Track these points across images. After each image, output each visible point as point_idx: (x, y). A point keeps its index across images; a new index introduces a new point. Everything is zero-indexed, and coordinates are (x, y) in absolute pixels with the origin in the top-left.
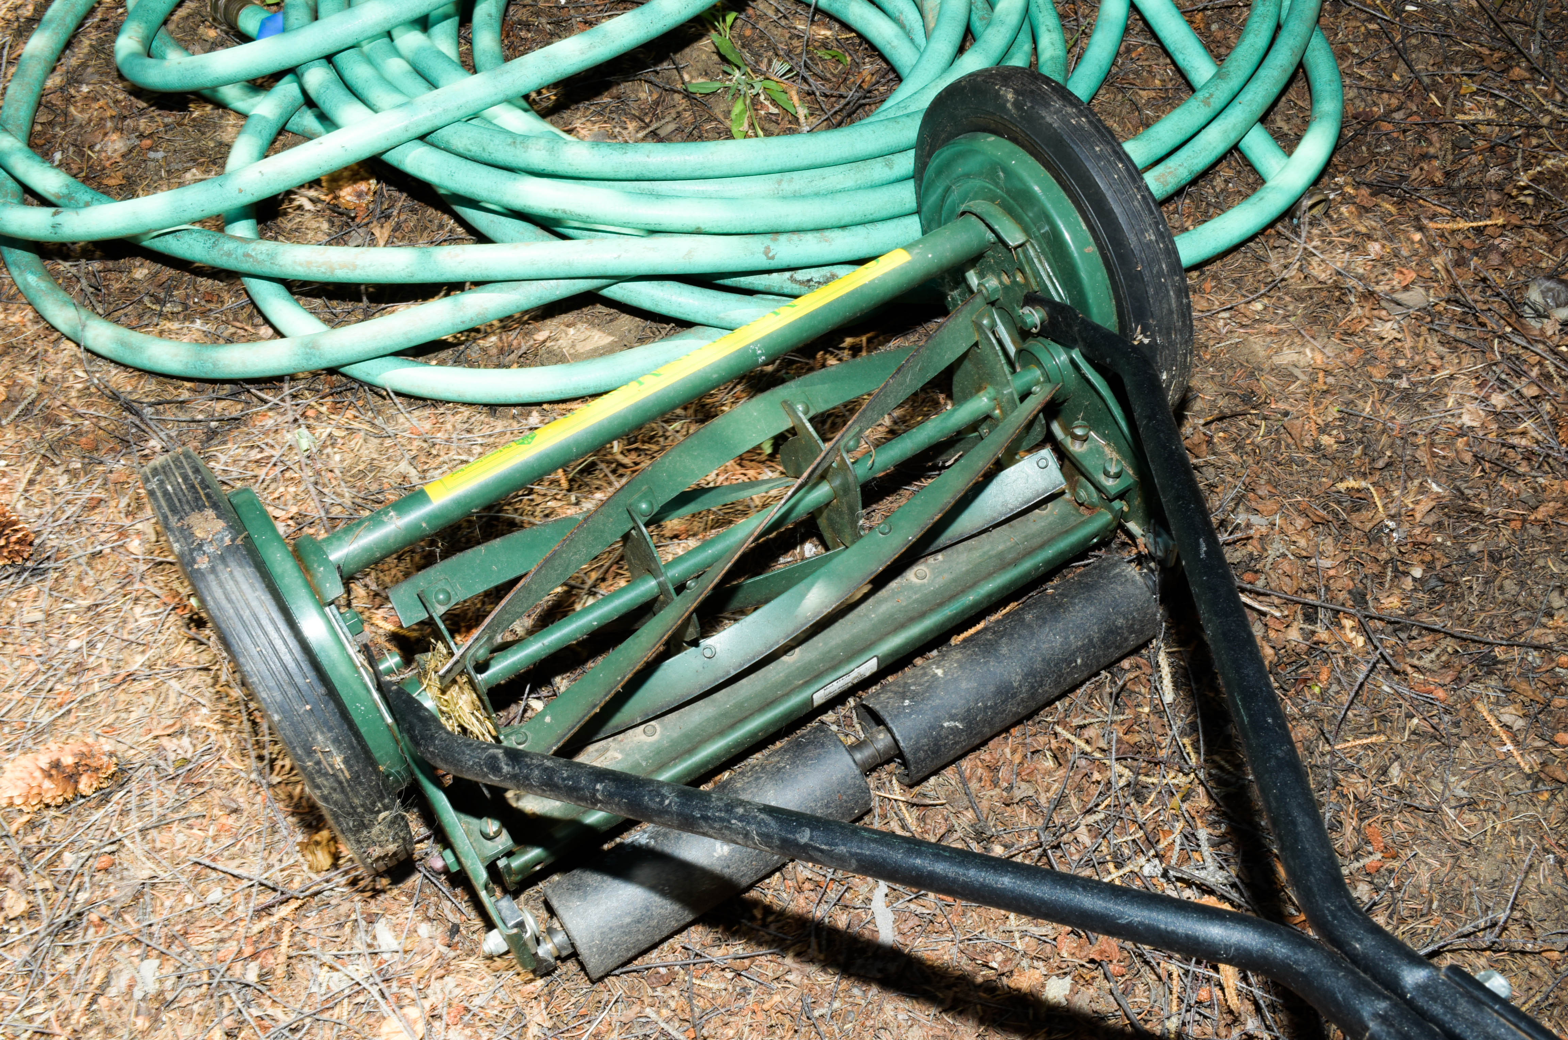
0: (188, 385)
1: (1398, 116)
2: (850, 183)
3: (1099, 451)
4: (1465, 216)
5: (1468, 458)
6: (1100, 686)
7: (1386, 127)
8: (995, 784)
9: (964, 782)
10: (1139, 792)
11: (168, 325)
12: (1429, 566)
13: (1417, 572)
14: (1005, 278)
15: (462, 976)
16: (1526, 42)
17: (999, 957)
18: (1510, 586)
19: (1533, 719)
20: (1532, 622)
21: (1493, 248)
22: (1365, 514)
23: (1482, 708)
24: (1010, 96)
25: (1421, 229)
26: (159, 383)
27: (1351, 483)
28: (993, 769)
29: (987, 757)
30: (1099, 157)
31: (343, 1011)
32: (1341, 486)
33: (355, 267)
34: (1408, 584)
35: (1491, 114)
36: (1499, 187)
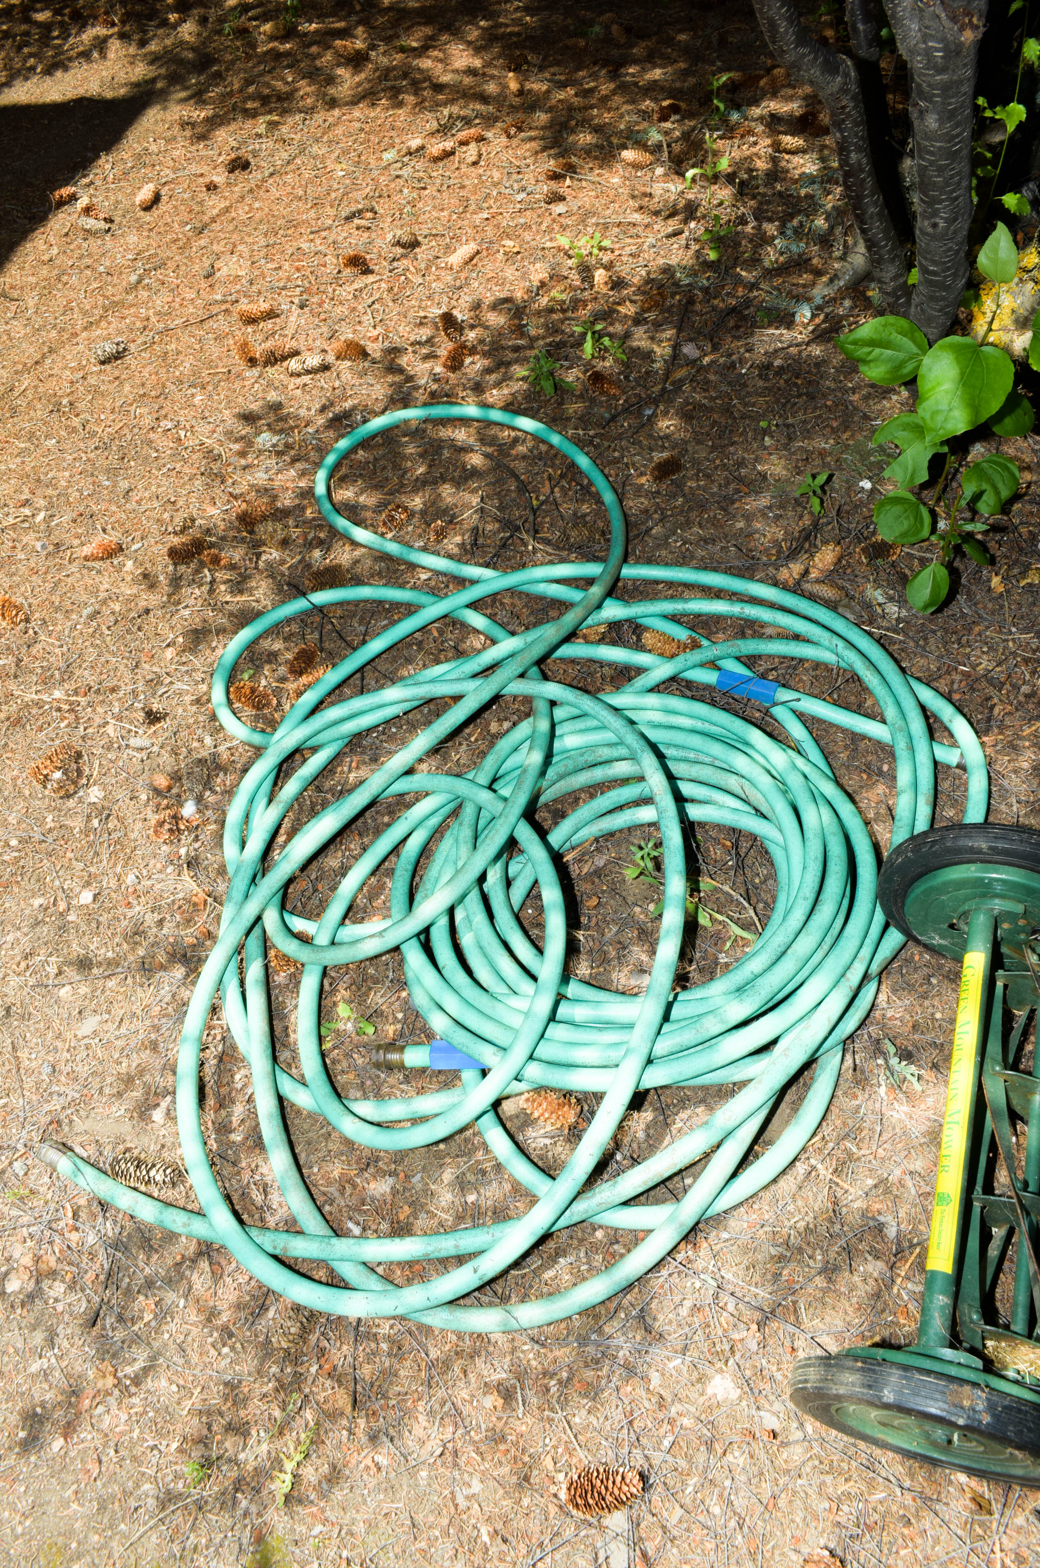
1: (956, 687)
7: (956, 696)
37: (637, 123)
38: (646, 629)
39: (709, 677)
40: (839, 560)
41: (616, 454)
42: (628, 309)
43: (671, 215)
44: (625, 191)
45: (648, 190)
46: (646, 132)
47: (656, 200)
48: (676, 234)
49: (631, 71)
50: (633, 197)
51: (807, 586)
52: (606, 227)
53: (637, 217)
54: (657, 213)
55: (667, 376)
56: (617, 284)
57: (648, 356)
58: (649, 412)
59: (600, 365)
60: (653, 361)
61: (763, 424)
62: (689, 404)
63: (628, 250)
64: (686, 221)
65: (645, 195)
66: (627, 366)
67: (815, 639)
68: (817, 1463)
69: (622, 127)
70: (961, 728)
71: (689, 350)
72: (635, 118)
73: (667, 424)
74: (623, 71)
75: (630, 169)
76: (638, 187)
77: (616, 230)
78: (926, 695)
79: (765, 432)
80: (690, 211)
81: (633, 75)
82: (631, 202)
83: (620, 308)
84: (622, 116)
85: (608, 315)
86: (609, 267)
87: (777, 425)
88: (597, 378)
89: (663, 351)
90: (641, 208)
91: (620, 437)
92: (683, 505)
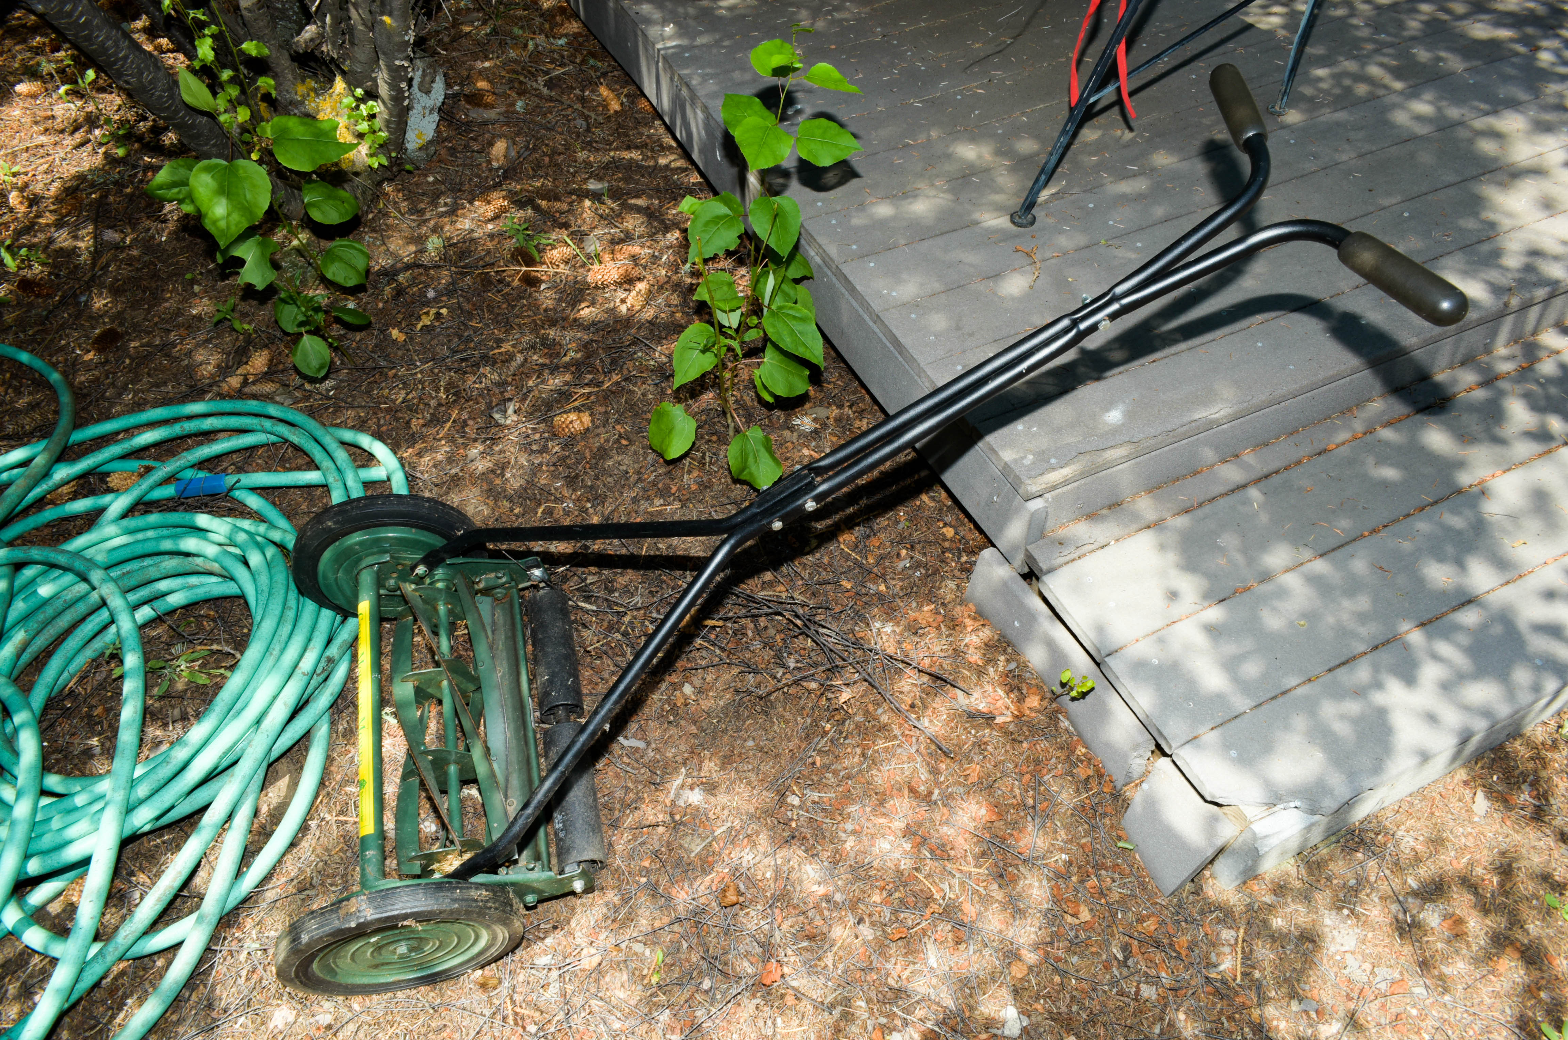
0: (168, 1014)
1: (382, 422)
2: (290, 627)
3: (487, 580)
4: (445, 422)
5: (552, 468)
6: (577, 630)
7: (384, 428)
8: (597, 684)
9: (591, 694)
10: (625, 634)
11: (118, 1020)
12: (589, 500)
13: (589, 505)
14: (395, 575)
15: (578, 928)
16: (377, 364)
17: (666, 706)
18: (610, 480)
19: (662, 496)
20: (627, 479)
21: (465, 421)
22: (556, 512)
23: (651, 509)
24: (330, 524)
25: (440, 440)
26: (156, 1032)
27: (540, 510)
28: (590, 682)
29: (585, 683)
30: (384, 503)
31: (569, 988)
32: (539, 514)
33: (180, 873)
34: (591, 511)
35: (403, 392)
36: (440, 405)
37: (31, 59)
38: (108, 474)
39: (169, 491)
40: (271, 360)
41: (63, 342)
42: (48, 219)
43: (76, 129)
44: (27, 120)
45: (49, 113)
46: (38, 64)
47: (59, 120)
48: (82, 144)
49: (17, 15)
50: (36, 123)
51: (246, 390)
52: (14, 155)
53: (43, 139)
54: (62, 131)
55: (94, 264)
56: (34, 201)
57: (73, 252)
58: (83, 299)
59: (28, 273)
60: (79, 256)
61: (188, 276)
62: (118, 280)
63: (42, 169)
64: (90, 131)
65: (48, 118)
66: (55, 267)
67: (250, 428)
68: (366, 1027)
69: (17, 65)
70: (379, 449)
71: (111, 235)
72: (28, 54)
73: (99, 303)
74: (9, 17)
75: (29, 100)
76: (38, 113)
77: (25, 155)
78: (348, 435)
79: (193, 282)
80: (92, 121)
81: (19, 18)
82: (35, 128)
83: (41, 220)
84: (14, 57)
85: (30, 228)
86: (22, 190)
87: (201, 273)
88: (26, 285)
89: (85, 244)
90: (46, 130)
91: (62, 327)
92: (131, 364)
